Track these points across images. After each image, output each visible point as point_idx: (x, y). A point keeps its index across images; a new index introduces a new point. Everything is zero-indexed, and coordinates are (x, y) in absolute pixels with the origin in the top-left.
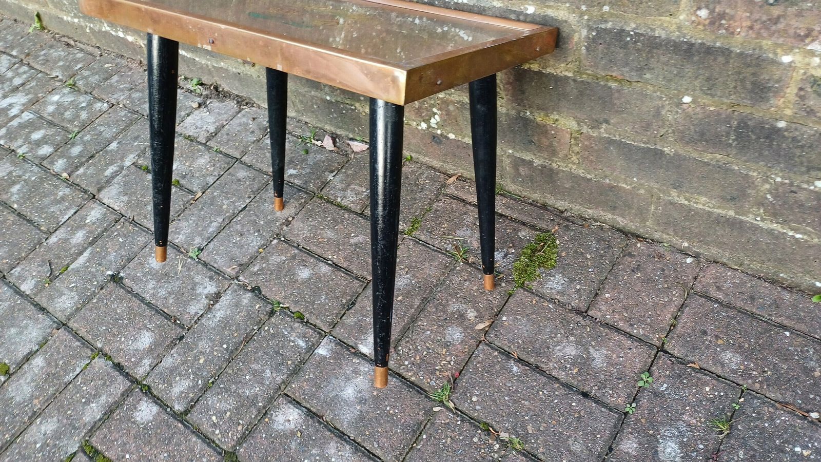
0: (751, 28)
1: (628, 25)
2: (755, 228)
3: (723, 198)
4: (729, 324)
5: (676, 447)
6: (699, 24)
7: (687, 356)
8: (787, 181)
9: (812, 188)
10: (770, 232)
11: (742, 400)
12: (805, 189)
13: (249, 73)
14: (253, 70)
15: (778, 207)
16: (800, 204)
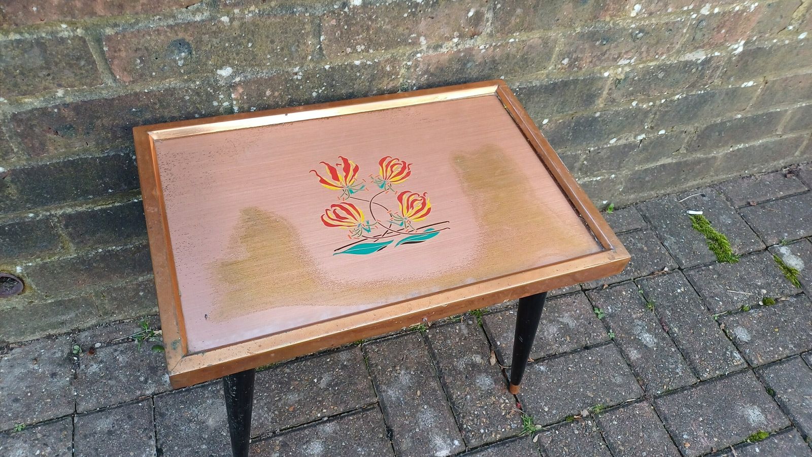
0: (591, 62)
1: (514, 85)
5: (648, 335)
6: (562, 69)
7: (597, 284)
8: (596, 148)
9: (609, 145)
10: (585, 184)
11: (639, 286)
12: (605, 148)
13: (8, 307)
14: (17, 300)
15: (589, 166)
16: (601, 159)
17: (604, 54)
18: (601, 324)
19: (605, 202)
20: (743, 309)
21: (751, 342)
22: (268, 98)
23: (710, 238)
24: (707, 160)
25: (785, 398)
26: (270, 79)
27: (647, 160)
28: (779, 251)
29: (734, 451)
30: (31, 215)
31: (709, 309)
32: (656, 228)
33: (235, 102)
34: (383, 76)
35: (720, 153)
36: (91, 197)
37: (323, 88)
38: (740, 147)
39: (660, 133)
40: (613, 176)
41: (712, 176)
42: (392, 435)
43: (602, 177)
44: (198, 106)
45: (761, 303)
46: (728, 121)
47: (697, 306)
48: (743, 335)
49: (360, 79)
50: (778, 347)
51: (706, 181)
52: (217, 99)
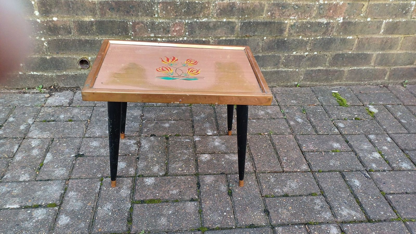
0: (279, 15)
1: (251, 20)
2: (282, 71)
3: (274, 65)
4: (287, 96)
5: (300, 119)
6: (268, 16)
7: (285, 104)
8: (288, 55)
9: (293, 54)
10: (285, 71)
11: (302, 107)
12: (291, 55)
13: (84, 73)
14: (87, 71)
15: (286, 63)
16: (290, 60)
17: (284, 13)
18: (282, 114)
19: (296, 83)
20: (345, 119)
21: (344, 128)
22: (169, 9)
23: (339, 99)
24: (340, 71)
25: (352, 144)
26: (170, 2)
27: (312, 66)
28: (368, 106)
29: (323, 152)
30: (97, 38)
31: (329, 117)
32: (316, 94)
33: (159, 9)
34: (205, 8)
35: (346, 69)
36: (114, 35)
37: (186, 9)
38: (355, 68)
39: (315, 53)
40: (297, 70)
41: (345, 81)
42: (193, 127)
43: (292, 70)
44: (148, 8)
45: (354, 119)
46: (346, 54)
47: (325, 116)
48: (341, 125)
49: (198, 7)
50: (356, 131)
51: (342, 83)
52: (154, 7)
